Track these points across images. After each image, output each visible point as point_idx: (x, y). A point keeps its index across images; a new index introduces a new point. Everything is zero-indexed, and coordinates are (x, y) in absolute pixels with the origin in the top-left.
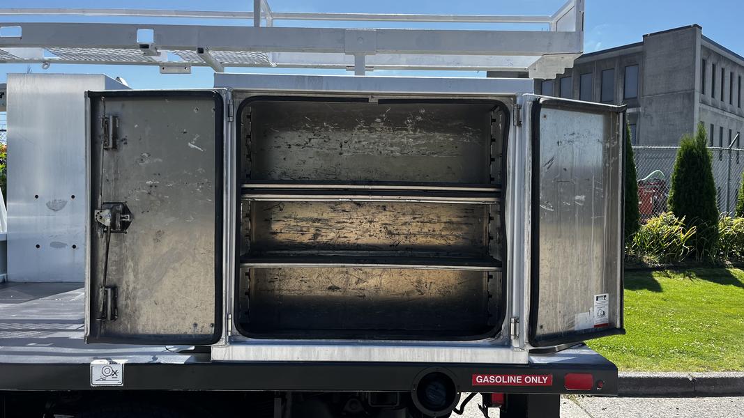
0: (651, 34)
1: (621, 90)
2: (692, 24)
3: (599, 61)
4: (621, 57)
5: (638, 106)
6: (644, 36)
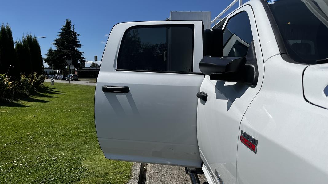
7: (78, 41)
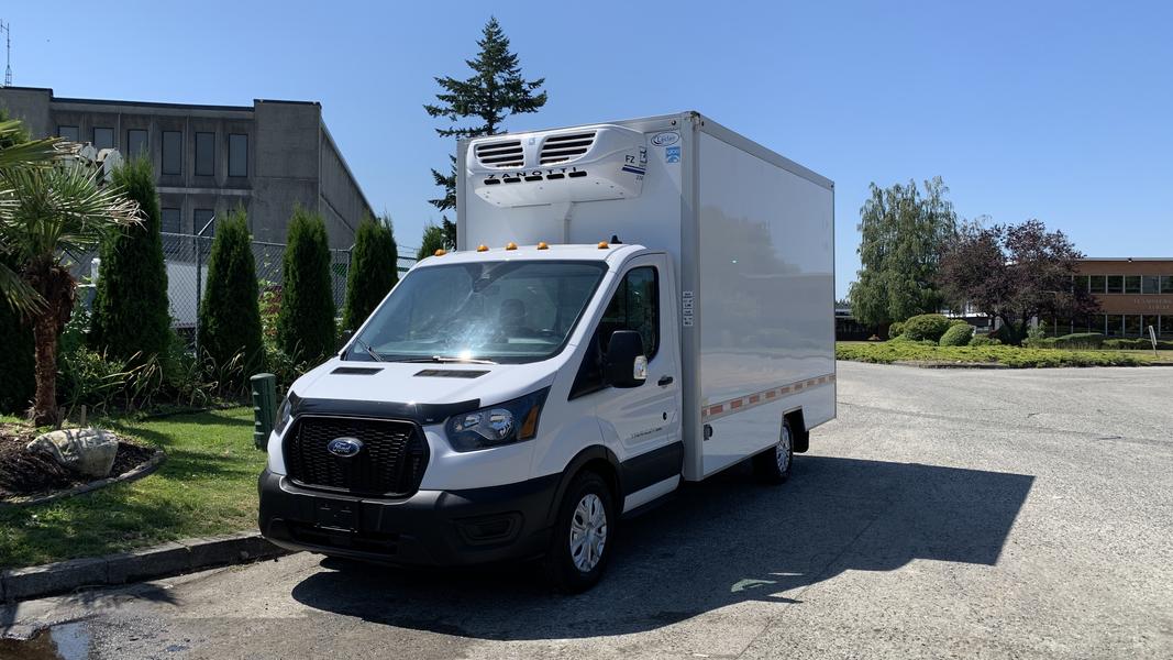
0: (265, 101)
1: (225, 163)
2: (314, 101)
3: (192, 119)
4: (224, 121)
5: (249, 188)
6: (255, 100)
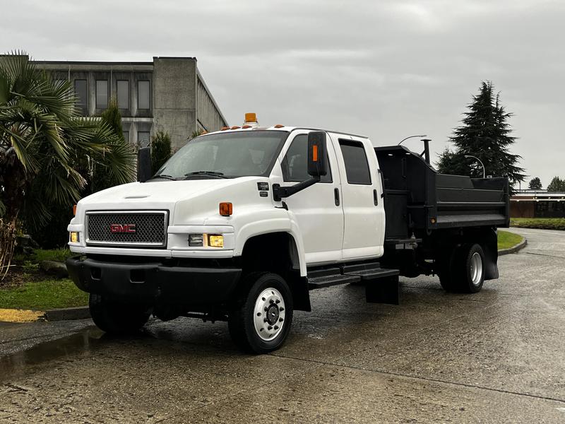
0: (160, 58)
1: (136, 101)
2: (193, 57)
3: (114, 71)
4: (136, 73)
5: (152, 117)
6: (154, 58)
7: (506, 129)
